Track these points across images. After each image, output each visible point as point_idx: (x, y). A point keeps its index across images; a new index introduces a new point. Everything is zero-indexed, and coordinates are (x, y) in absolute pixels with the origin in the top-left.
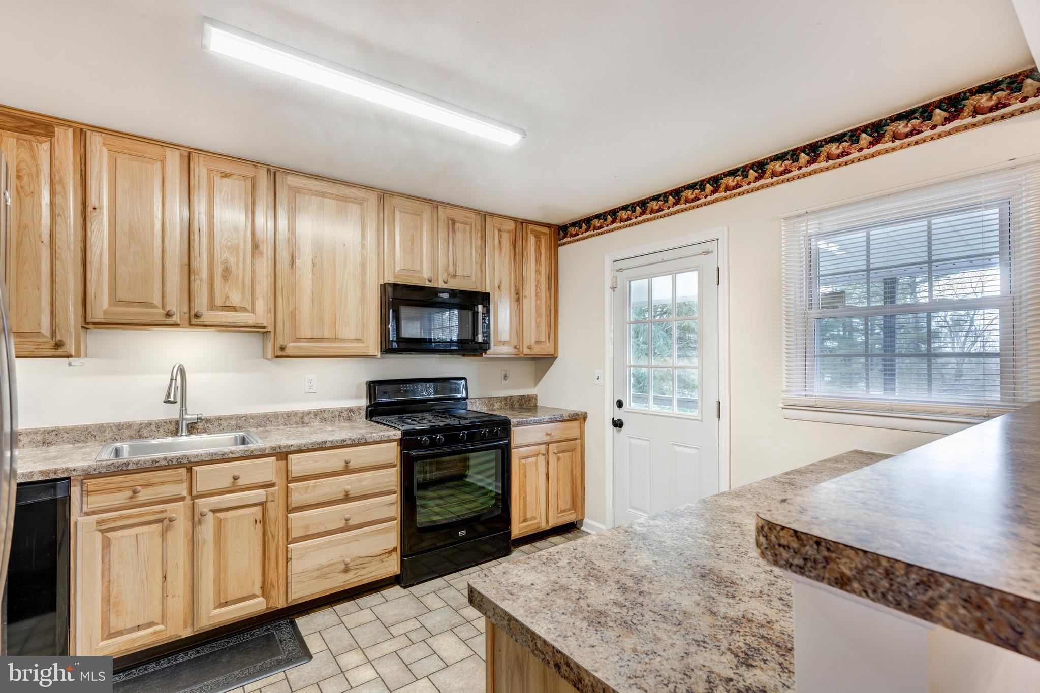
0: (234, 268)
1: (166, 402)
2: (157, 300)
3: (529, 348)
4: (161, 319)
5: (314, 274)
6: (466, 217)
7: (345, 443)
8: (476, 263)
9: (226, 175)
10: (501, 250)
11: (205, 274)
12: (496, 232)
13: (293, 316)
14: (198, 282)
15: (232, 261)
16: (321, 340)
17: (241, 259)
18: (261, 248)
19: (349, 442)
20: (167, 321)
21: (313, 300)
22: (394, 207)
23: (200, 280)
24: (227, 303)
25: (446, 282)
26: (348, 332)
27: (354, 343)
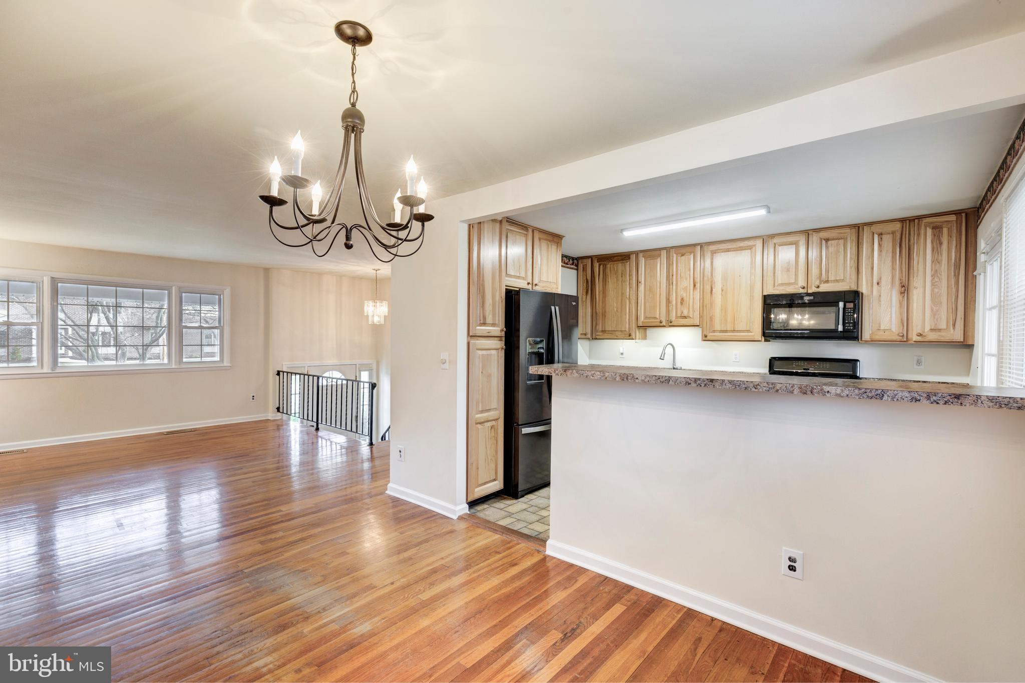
0: (685, 299)
1: (660, 359)
2: (658, 317)
3: (920, 335)
4: (659, 324)
5: (722, 295)
6: (841, 233)
8: (851, 267)
9: (683, 255)
10: (881, 251)
11: (674, 303)
12: (876, 237)
13: (711, 319)
14: (671, 307)
15: (684, 295)
16: (726, 331)
17: (688, 293)
18: (696, 286)
20: (660, 326)
21: (722, 310)
22: (775, 244)
23: (673, 305)
24: (683, 315)
25: (818, 287)
26: (741, 326)
27: (745, 333)
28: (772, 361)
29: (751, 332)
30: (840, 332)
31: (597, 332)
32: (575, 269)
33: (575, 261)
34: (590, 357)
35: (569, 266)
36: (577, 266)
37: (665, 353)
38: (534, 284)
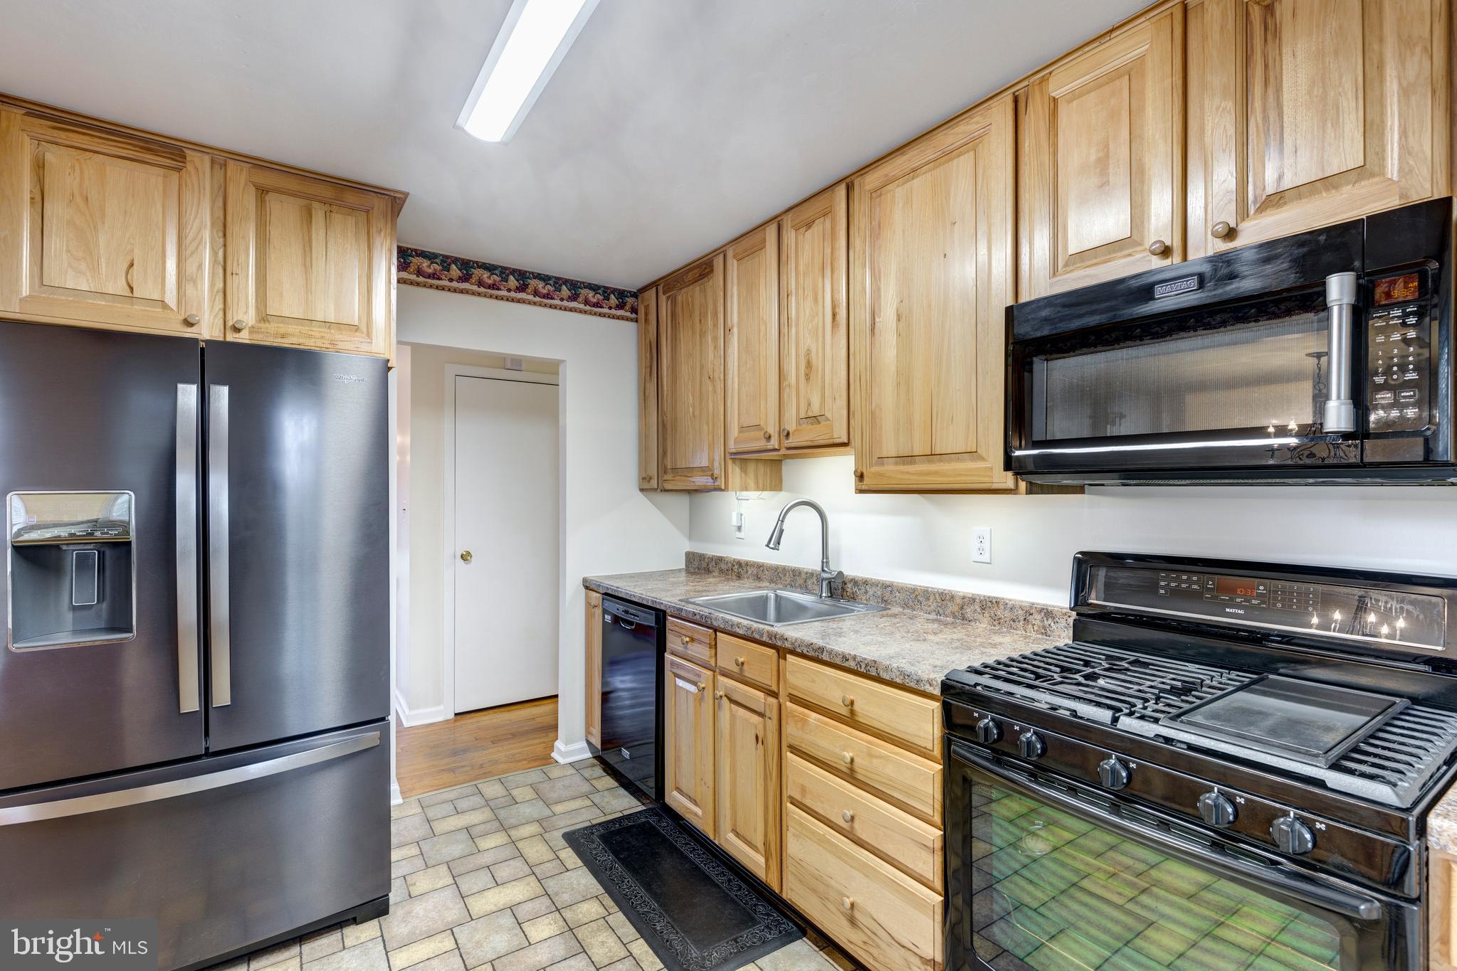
0: (815, 358)
1: (770, 547)
2: (762, 423)
5: (899, 334)
7: (846, 664)
9: (809, 225)
11: (793, 377)
13: (875, 418)
14: (787, 390)
15: (813, 348)
16: (911, 458)
17: (820, 343)
18: (838, 317)
19: (852, 664)
20: (766, 447)
21: (898, 385)
23: (789, 386)
24: (810, 414)
25: (1231, 234)
26: (952, 440)
27: (964, 460)
28: (1087, 565)
29: (982, 459)
30: (1346, 436)
31: (666, 472)
32: (632, 320)
33: (630, 300)
34: (691, 537)
35: (606, 310)
36: (634, 310)
37: (781, 531)
38: (230, 323)
